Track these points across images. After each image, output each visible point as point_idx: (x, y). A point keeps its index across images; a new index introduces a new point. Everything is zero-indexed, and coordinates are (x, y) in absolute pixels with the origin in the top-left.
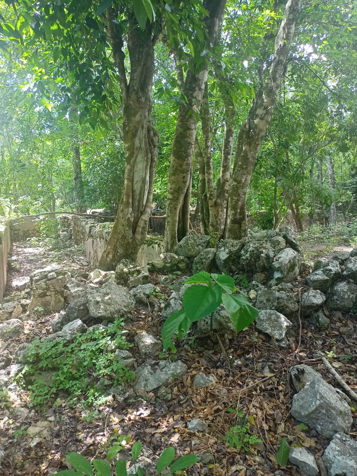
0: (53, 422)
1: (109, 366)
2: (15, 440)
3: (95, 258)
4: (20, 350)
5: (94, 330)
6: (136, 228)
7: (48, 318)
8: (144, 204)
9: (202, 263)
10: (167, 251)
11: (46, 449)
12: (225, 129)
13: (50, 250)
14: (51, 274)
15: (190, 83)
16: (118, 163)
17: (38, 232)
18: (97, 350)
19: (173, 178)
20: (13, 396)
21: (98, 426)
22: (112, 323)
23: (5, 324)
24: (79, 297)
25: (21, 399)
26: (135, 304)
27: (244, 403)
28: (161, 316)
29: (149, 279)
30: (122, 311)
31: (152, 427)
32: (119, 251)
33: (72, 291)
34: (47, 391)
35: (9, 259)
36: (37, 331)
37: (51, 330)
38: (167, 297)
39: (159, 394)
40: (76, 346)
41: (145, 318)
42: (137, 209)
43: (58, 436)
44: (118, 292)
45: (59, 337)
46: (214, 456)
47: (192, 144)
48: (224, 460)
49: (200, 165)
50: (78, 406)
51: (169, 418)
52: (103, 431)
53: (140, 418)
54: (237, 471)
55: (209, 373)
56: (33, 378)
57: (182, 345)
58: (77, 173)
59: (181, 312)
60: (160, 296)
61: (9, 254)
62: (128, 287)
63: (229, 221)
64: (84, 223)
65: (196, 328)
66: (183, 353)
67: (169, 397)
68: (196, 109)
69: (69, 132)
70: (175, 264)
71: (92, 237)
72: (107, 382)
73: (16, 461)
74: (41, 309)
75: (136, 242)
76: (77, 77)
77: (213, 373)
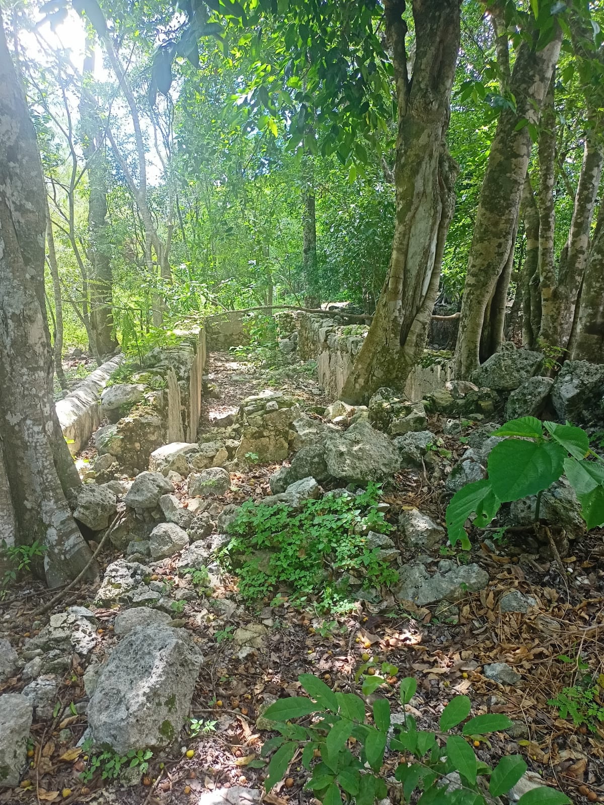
0: (272, 627)
1: (356, 556)
2: (218, 645)
3: (333, 383)
4: (225, 513)
5: (334, 496)
6: (406, 336)
7: (264, 470)
8: (424, 294)
9: (525, 402)
10: (459, 377)
11: (261, 665)
12: (586, 153)
13: (264, 367)
14: (270, 403)
15: (525, 68)
16: (378, 222)
17: (245, 337)
18: (338, 529)
19: (478, 247)
20: (214, 581)
21: (337, 646)
22: (363, 489)
23: (204, 474)
24: (311, 444)
25: (225, 587)
26: (402, 462)
27: (590, 650)
28: (444, 487)
29: (425, 423)
30: (379, 471)
31: (423, 662)
32: (376, 373)
33: (301, 433)
34: (263, 580)
35: (204, 378)
36: (248, 488)
37: (269, 490)
38: (456, 457)
39: (437, 613)
40: (306, 519)
41: (417, 487)
42: (410, 301)
43: (277, 649)
44: (374, 441)
45: (282, 501)
46: (530, 727)
47: (520, 184)
48: (547, 737)
49: (529, 223)
50: (307, 610)
51: (453, 654)
52: (346, 655)
53: (405, 645)
54: (570, 759)
55: (528, 592)
56: (243, 558)
57: (480, 539)
58: (309, 241)
59: (482, 484)
60: (444, 453)
61: (204, 370)
62: (389, 434)
63: (579, 328)
64: (316, 325)
65: (508, 513)
66: (482, 553)
67: (455, 619)
68: (532, 116)
69: (299, 171)
70: (473, 401)
71: (330, 348)
72: (352, 581)
73: (219, 674)
74: (254, 456)
75: (405, 360)
76: (322, 74)
77: (535, 591)
